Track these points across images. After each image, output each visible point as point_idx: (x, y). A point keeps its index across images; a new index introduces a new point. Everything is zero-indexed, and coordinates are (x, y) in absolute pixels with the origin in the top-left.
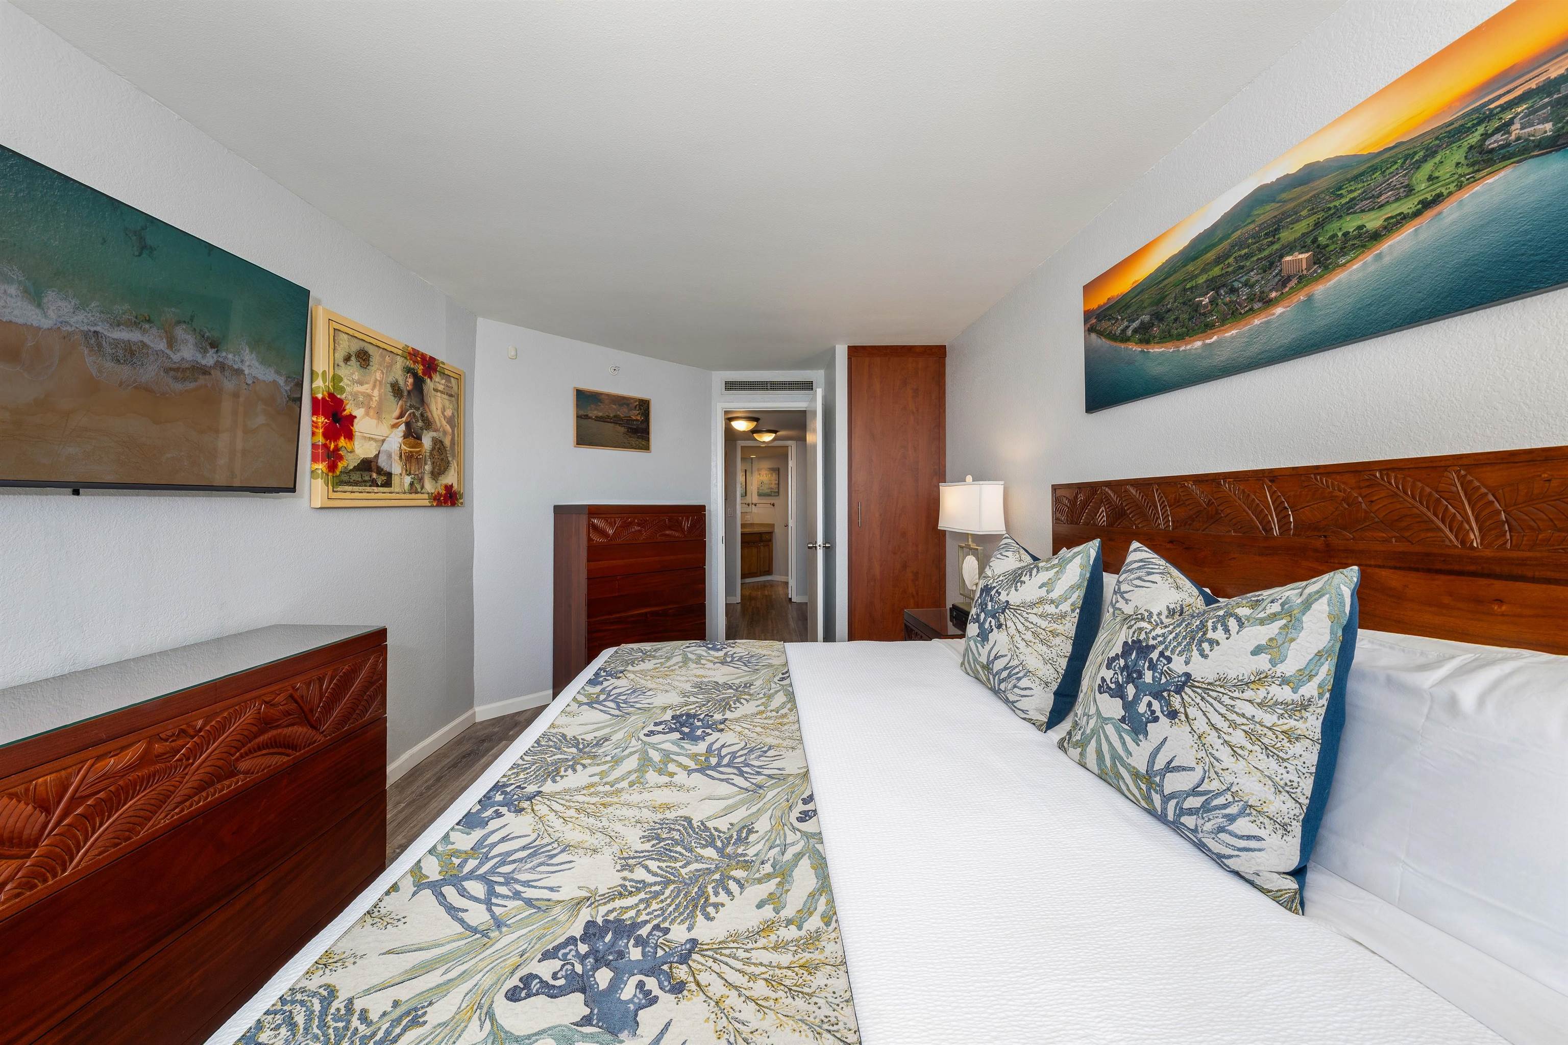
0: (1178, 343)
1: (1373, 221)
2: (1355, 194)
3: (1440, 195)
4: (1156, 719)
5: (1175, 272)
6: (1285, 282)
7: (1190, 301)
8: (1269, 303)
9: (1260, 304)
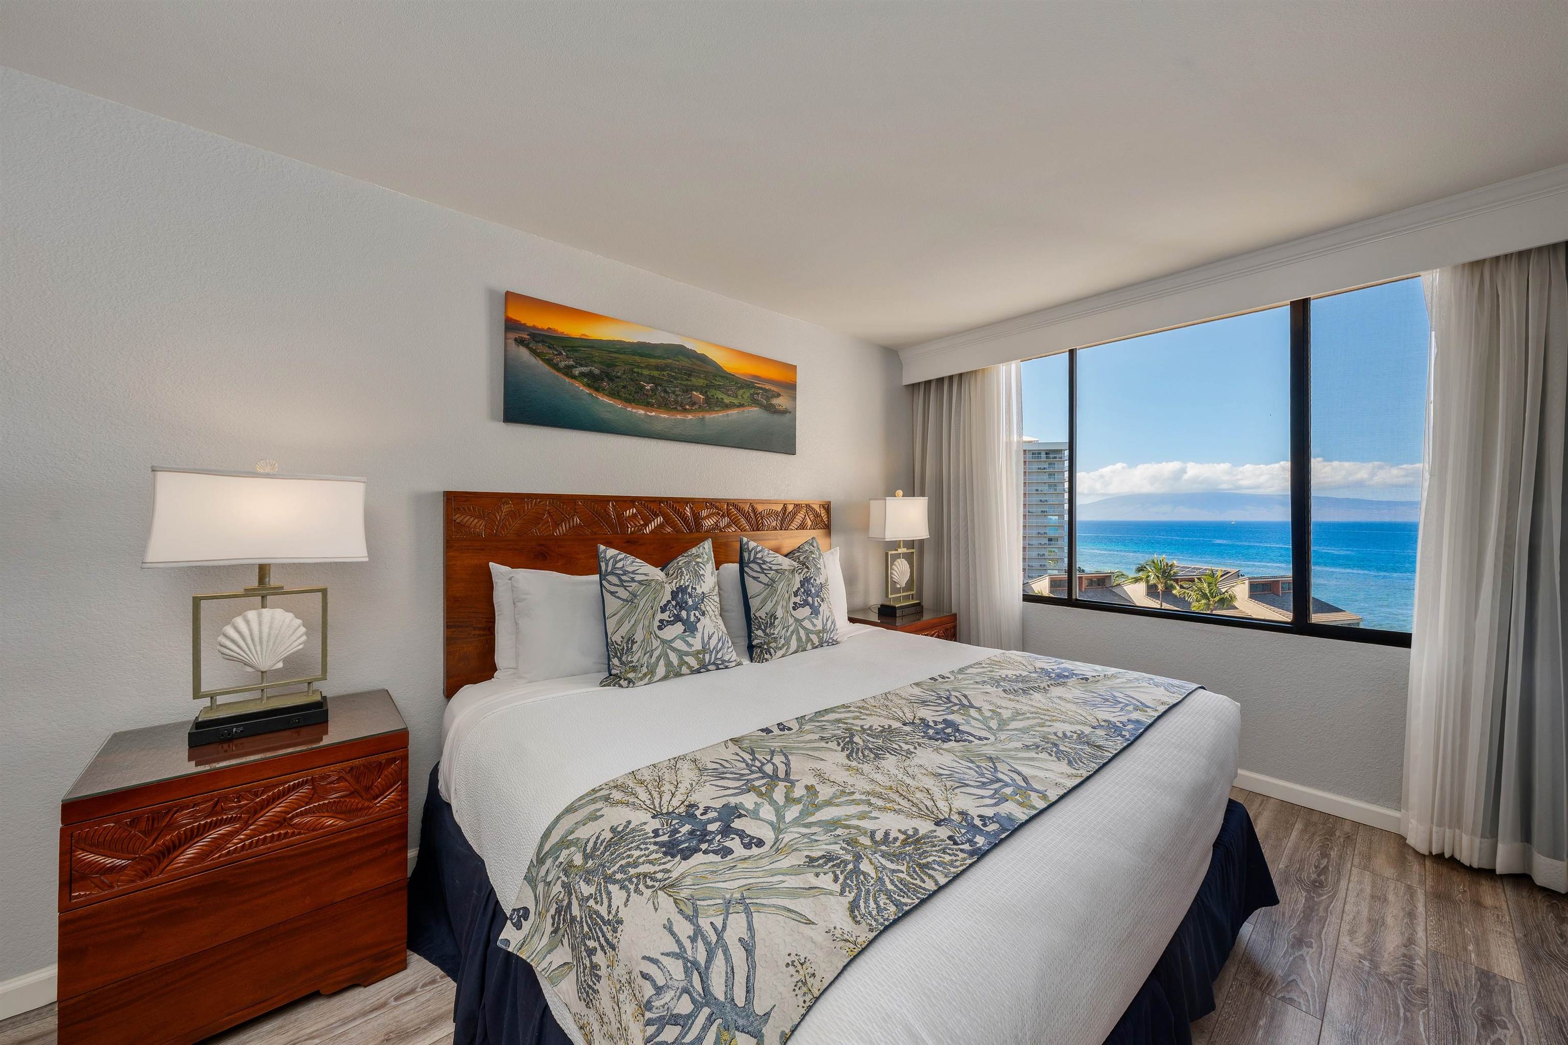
0: (626, 404)
2: (721, 383)
5: (624, 353)
6: (694, 404)
7: (636, 380)
8: (685, 410)
9: (681, 408)
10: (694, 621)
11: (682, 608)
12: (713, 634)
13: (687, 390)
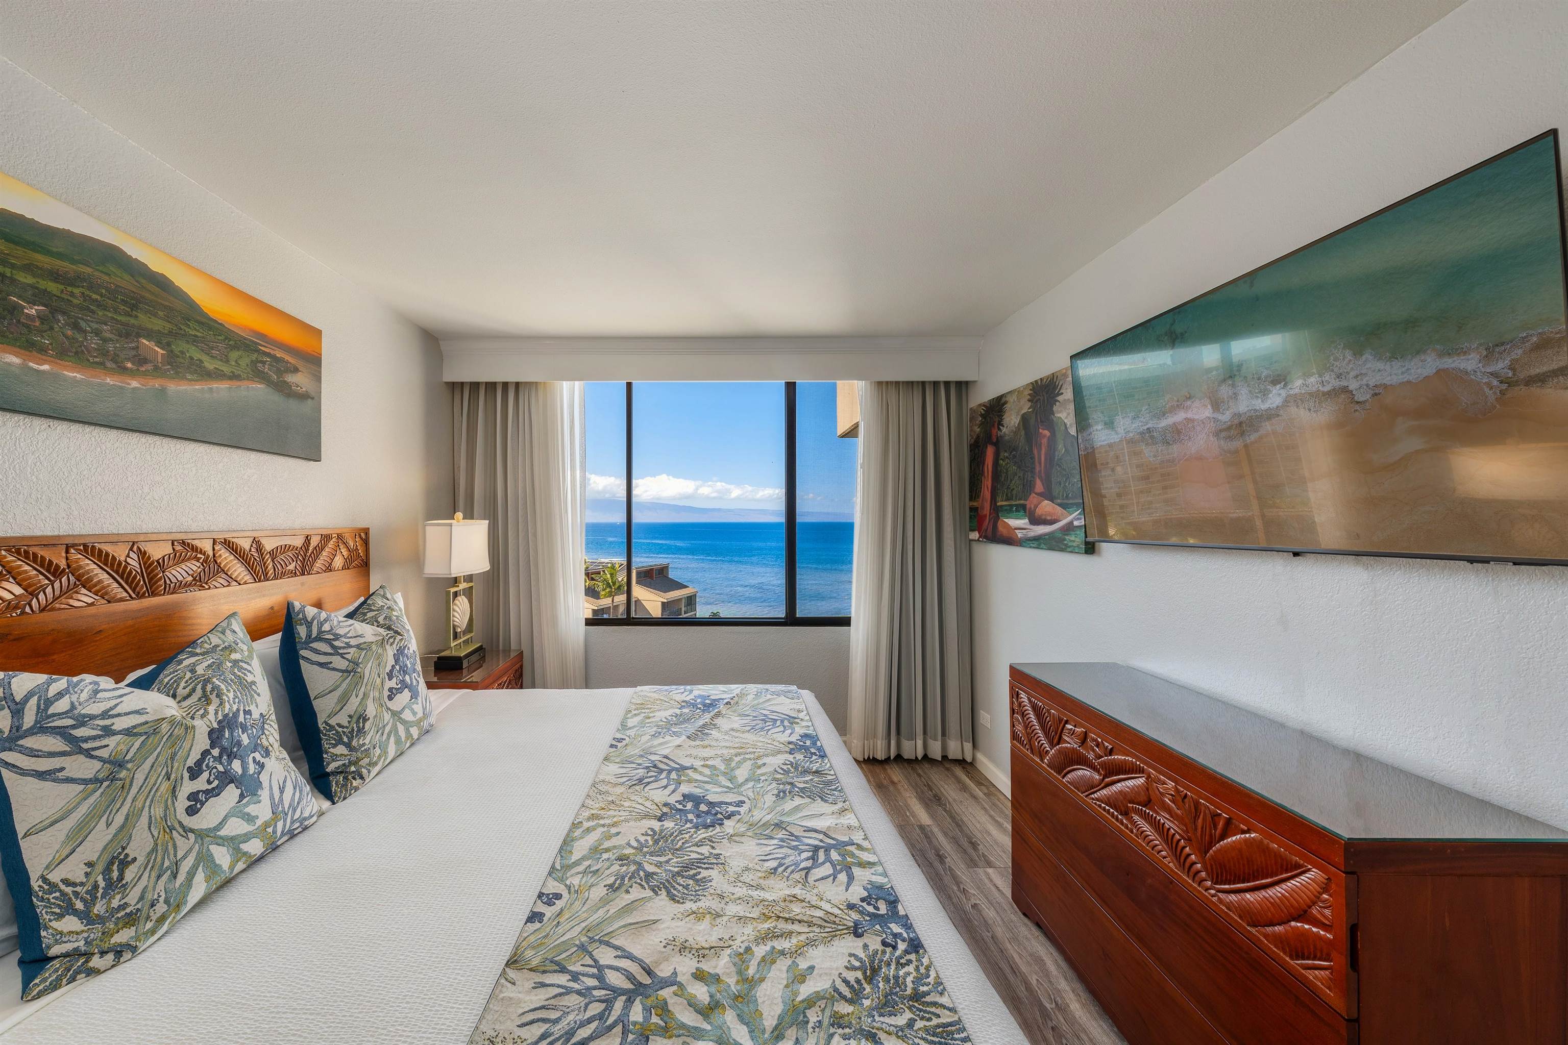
1: (210, 365)
6: (143, 361)
8: (122, 370)
10: (255, 773)
11: (231, 756)
12: (285, 781)
13: (129, 333)
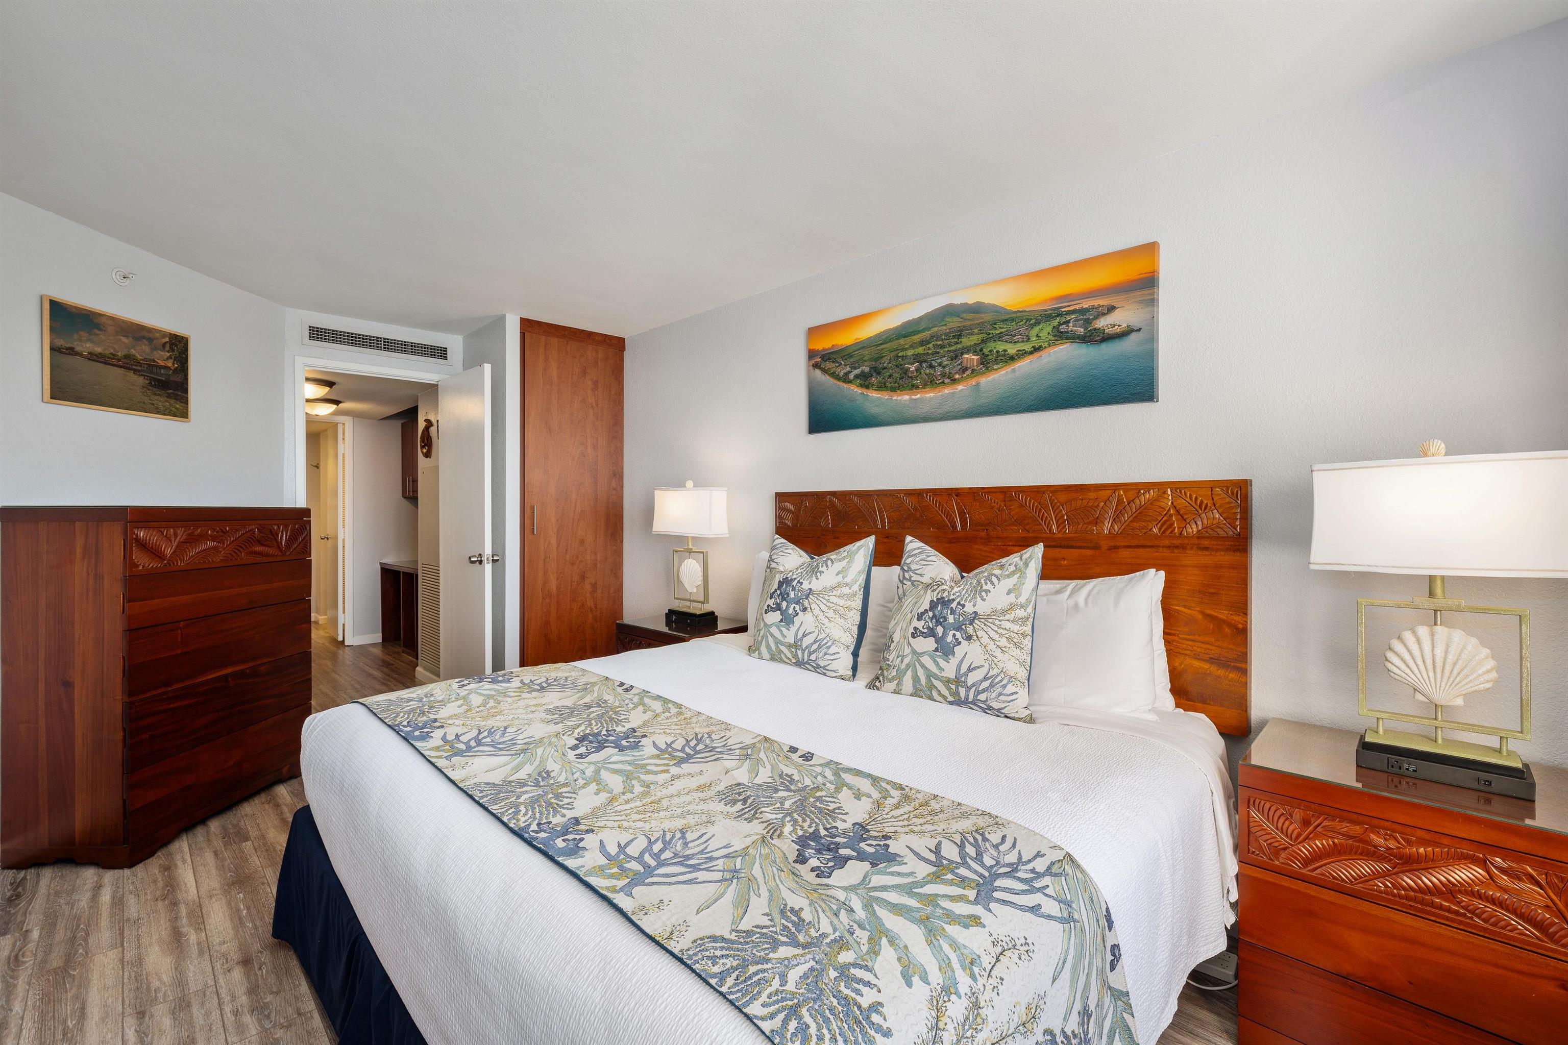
0: (892, 393)
1: (1012, 350)
2: (1003, 330)
3: (1041, 346)
4: (959, 643)
5: (890, 341)
6: (964, 370)
7: (901, 365)
8: (954, 381)
9: (949, 381)
13: (956, 356)
